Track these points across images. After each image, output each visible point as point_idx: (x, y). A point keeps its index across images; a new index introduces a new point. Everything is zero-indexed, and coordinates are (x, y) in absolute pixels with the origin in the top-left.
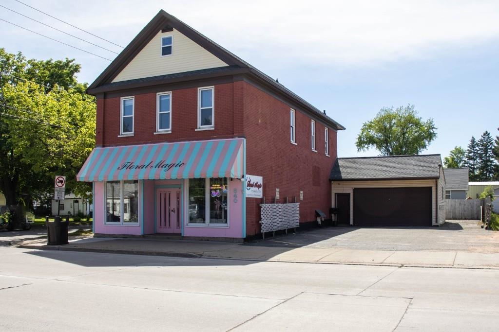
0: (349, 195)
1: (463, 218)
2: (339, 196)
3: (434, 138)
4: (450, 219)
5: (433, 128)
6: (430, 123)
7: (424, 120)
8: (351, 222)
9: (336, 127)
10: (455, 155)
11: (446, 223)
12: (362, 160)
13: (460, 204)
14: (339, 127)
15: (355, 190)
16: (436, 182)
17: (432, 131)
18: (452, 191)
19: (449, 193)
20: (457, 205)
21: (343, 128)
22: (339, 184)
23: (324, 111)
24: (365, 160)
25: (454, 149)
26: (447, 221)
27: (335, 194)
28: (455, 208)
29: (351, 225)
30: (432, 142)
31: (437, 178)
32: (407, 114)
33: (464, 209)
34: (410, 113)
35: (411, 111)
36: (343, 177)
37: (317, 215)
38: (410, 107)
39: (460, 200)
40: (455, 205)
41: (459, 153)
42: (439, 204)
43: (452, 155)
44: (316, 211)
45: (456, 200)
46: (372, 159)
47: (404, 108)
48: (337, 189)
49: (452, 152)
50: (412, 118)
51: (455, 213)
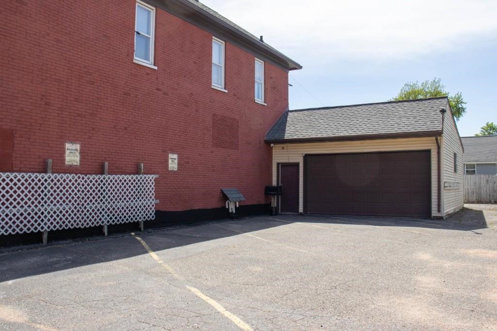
0: (297, 165)
1: (493, 201)
2: (283, 166)
3: (463, 114)
4: (473, 203)
5: (462, 102)
6: (459, 98)
7: (452, 95)
8: (301, 210)
9: (288, 64)
10: (487, 131)
11: (464, 210)
12: (322, 111)
13: (487, 181)
14: (291, 66)
15: (307, 157)
16: (437, 140)
17: (460, 106)
18: (477, 164)
19: (474, 168)
20: (483, 183)
21: (298, 67)
22: (283, 148)
23: (261, 37)
24: (327, 111)
25: (485, 126)
26: (466, 206)
27: (278, 164)
28: (480, 187)
29: (301, 214)
30: (461, 118)
31: (438, 134)
32: (433, 89)
33: (493, 187)
34: (436, 87)
35: (437, 85)
36: (287, 136)
37: (225, 198)
38: (436, 81)
39: (487, 176)
40: (480, 183)
41: (491, 129)
42: (444, 179)
43: (482, 131)
44: (222, 192)
45: (482, 176)
46: (337, 109)
47: (430, 82)
48: (280, 156)
49: (483, 128)
50: (439, 93)
51: (480, 194)
